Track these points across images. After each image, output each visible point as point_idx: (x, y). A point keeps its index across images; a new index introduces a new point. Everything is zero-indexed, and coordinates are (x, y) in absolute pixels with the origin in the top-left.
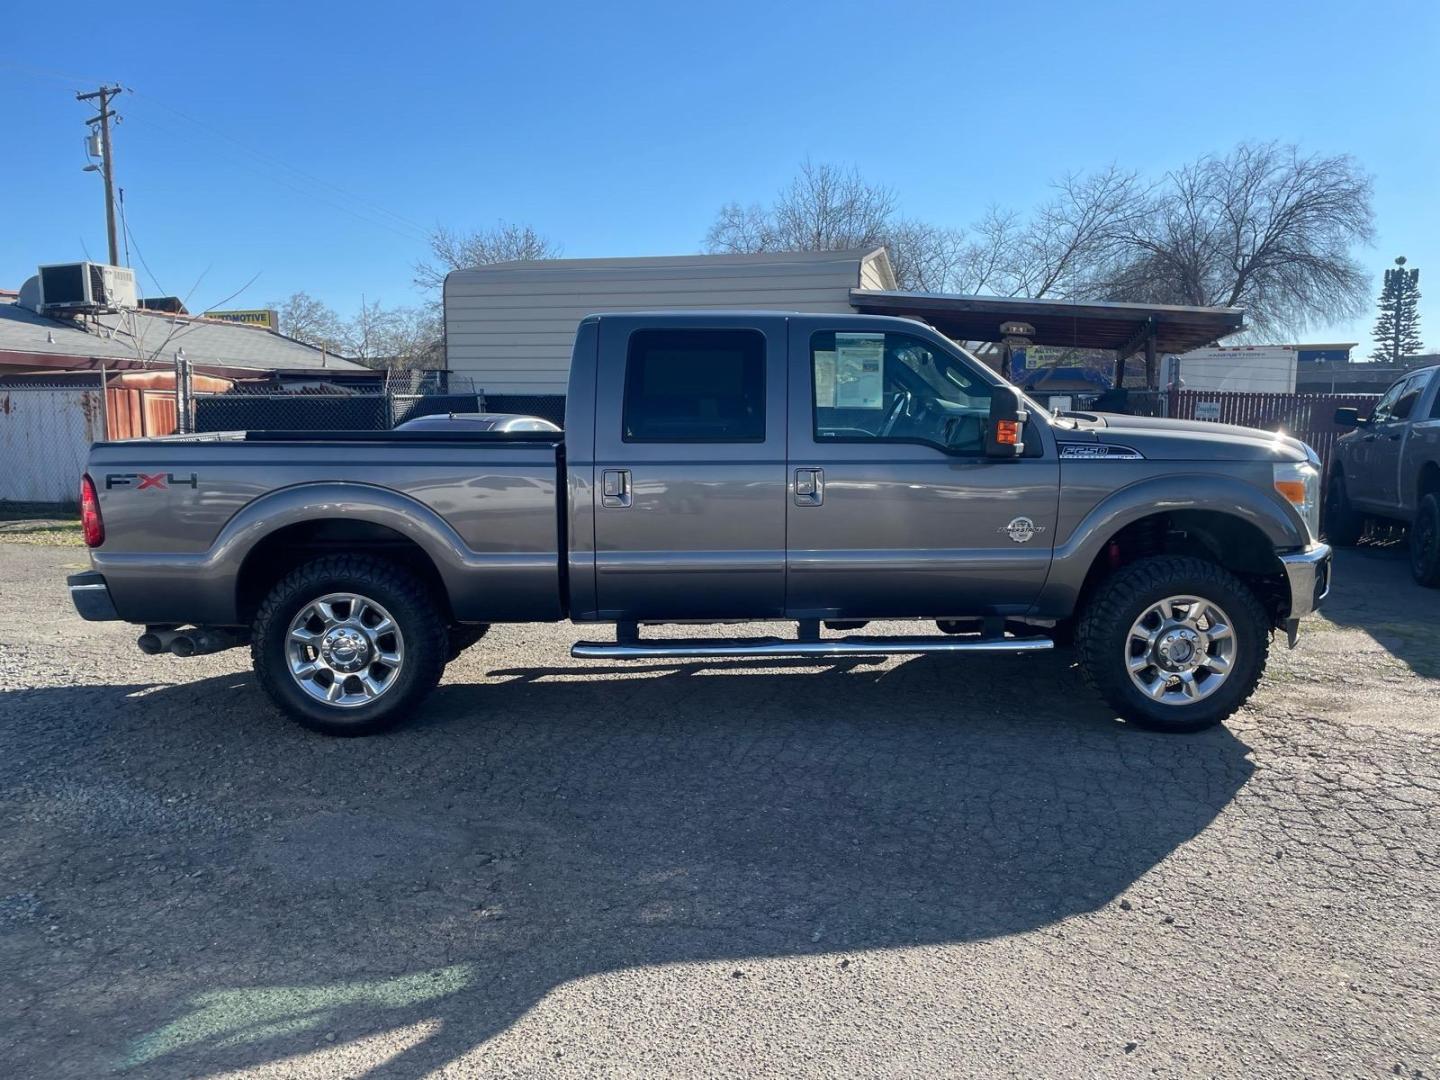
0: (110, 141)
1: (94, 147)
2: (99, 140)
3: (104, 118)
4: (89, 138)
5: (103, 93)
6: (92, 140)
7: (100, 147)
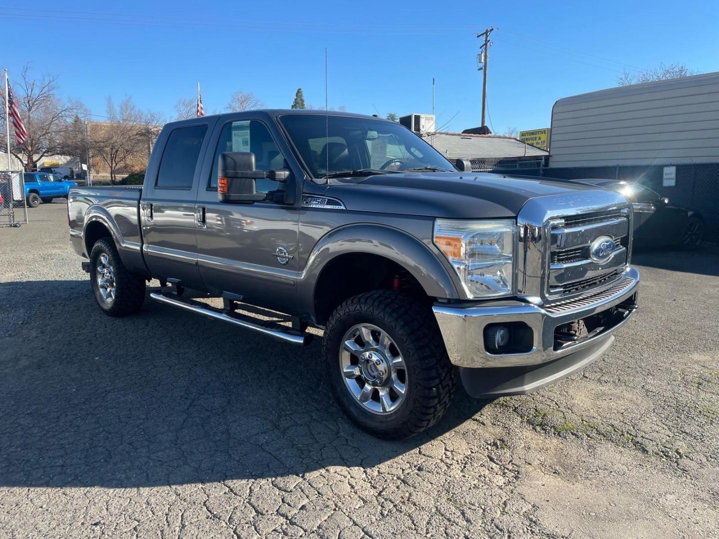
0: (488, 54)
1: (480, 59)
2: (483, 55)
3: (486, 44)
4: (479, 55)
5: (486, 33)
6: (480, 55)
7: (483, 58)
